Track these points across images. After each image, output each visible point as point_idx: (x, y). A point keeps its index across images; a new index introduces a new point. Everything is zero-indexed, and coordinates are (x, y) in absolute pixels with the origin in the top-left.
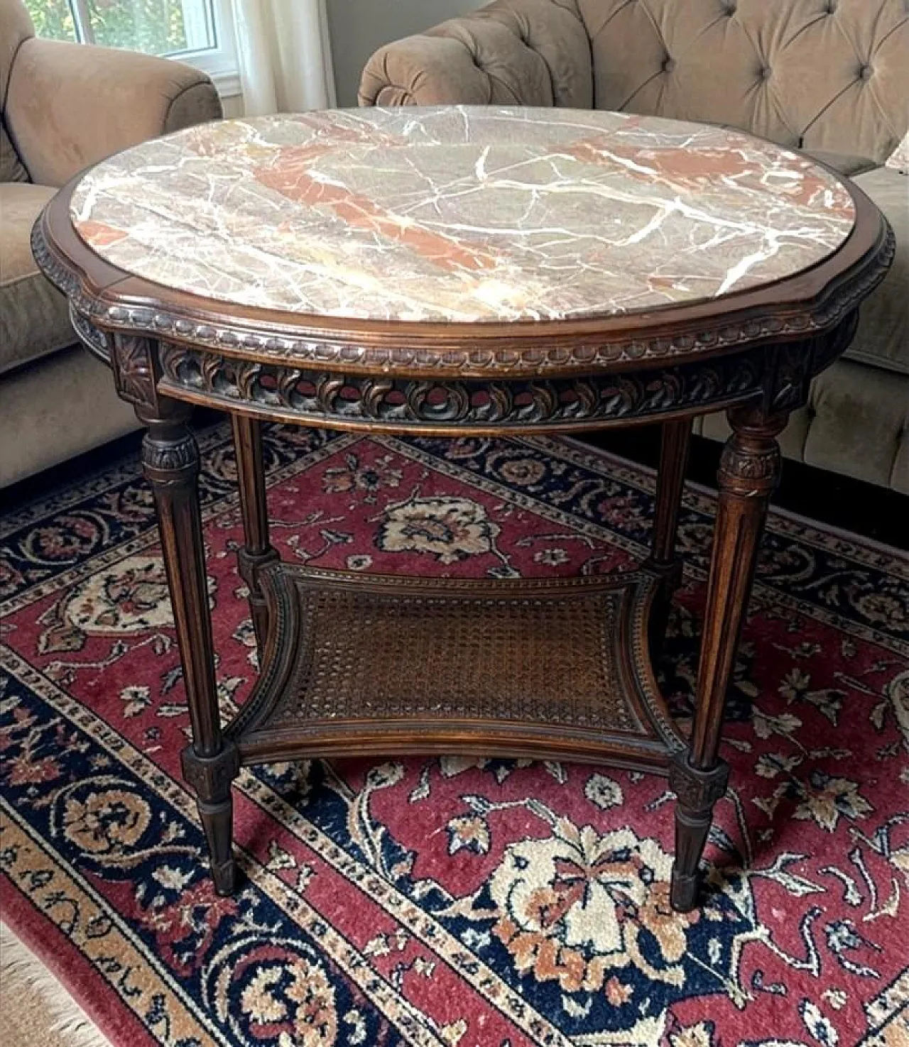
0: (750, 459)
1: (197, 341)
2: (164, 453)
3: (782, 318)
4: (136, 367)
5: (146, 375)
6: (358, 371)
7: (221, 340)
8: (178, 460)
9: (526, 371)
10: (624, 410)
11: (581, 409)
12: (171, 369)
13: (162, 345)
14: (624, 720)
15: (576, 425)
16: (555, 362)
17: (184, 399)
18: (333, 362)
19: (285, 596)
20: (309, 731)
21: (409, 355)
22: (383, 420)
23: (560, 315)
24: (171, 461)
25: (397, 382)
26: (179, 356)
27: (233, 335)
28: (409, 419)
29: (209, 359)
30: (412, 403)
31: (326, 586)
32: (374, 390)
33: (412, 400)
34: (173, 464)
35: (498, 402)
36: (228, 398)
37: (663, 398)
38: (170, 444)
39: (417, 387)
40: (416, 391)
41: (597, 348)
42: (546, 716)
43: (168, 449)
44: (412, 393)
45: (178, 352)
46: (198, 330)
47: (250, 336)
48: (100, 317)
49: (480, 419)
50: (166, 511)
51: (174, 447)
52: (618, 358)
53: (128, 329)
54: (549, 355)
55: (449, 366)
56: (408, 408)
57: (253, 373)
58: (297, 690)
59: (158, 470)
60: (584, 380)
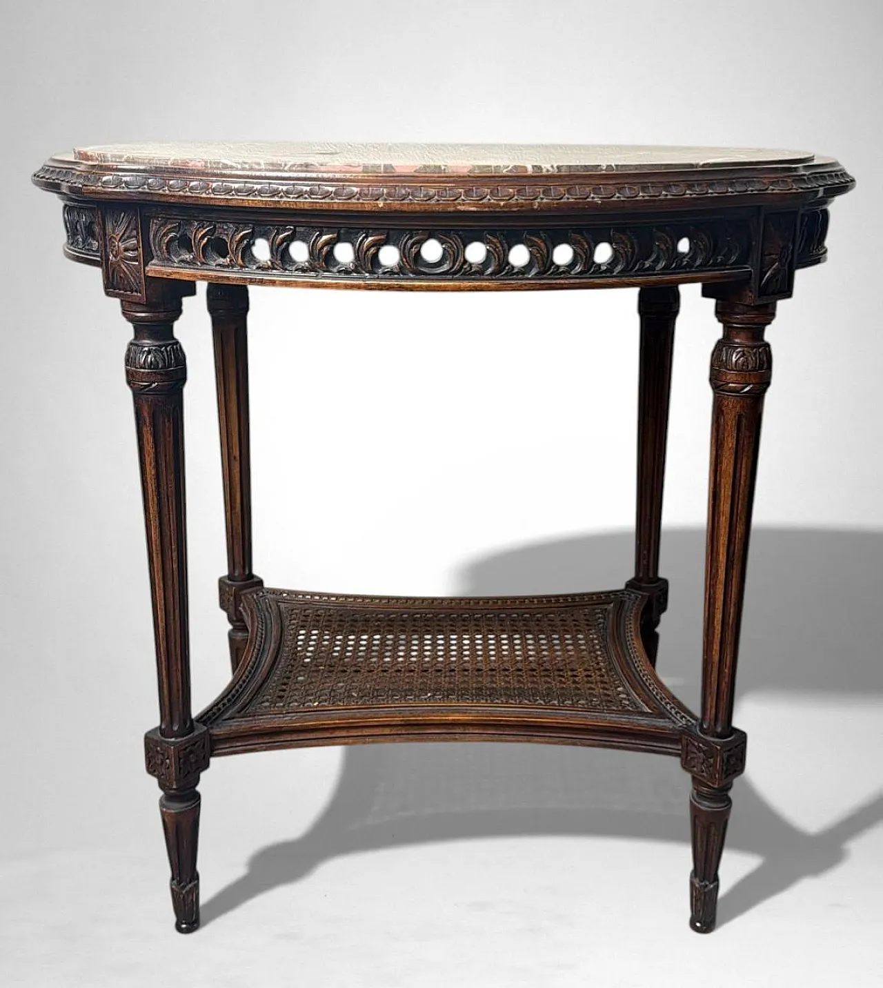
0: (743, 351)
1: (188, 194)
2: (149, 352)
3: (765, 181)
4: (127, 250)
5: (134, 259)
6: (354, 208)
7: (214, 190)
8: (164, 360)
9: (522, 205)
10: (619, 268)
11: (577, 265)
12: (161, 248)
13: (153, 222)
14: (627, 703)
15: (572, 281)
16: (551, 198)
17: (173, 277)
18: (327, 200)
19: (267, 613)
20: (289, 718)
21: (404, 192)
22: (376, 276)
23: (552, 167)
24: (156, 360)
25: (391, 232)
26: (170, 231)
27: (226, 186)
28: (403, 274)
29: (200, 227)
30: (407, 255)
31: (310, 605)
32: (368, 241)
33: (406, 251)
34: (158, 363)
35: (493, 252)
36: (218, 268)
37: (657, 261)
38: (157, 344)
39: (411, 238)
40: (410, 242)
41: (591, 188)
42: (544, 701)
43: (154, 348)
44: (406, 242)
45: (169, 226)
46: (191, 185)
47: (243, 185)
48: (92, 186)
49: (476, 272)
50: (148, 421)
51: (160, 346)
52: (612, 197)
53: (120, 192)
54: (544, 192)
55: (444, 200)
56: (403, 261)
57: (245, 234)
58: (277, 686)
59: (142, 370)
60: (579, 231)
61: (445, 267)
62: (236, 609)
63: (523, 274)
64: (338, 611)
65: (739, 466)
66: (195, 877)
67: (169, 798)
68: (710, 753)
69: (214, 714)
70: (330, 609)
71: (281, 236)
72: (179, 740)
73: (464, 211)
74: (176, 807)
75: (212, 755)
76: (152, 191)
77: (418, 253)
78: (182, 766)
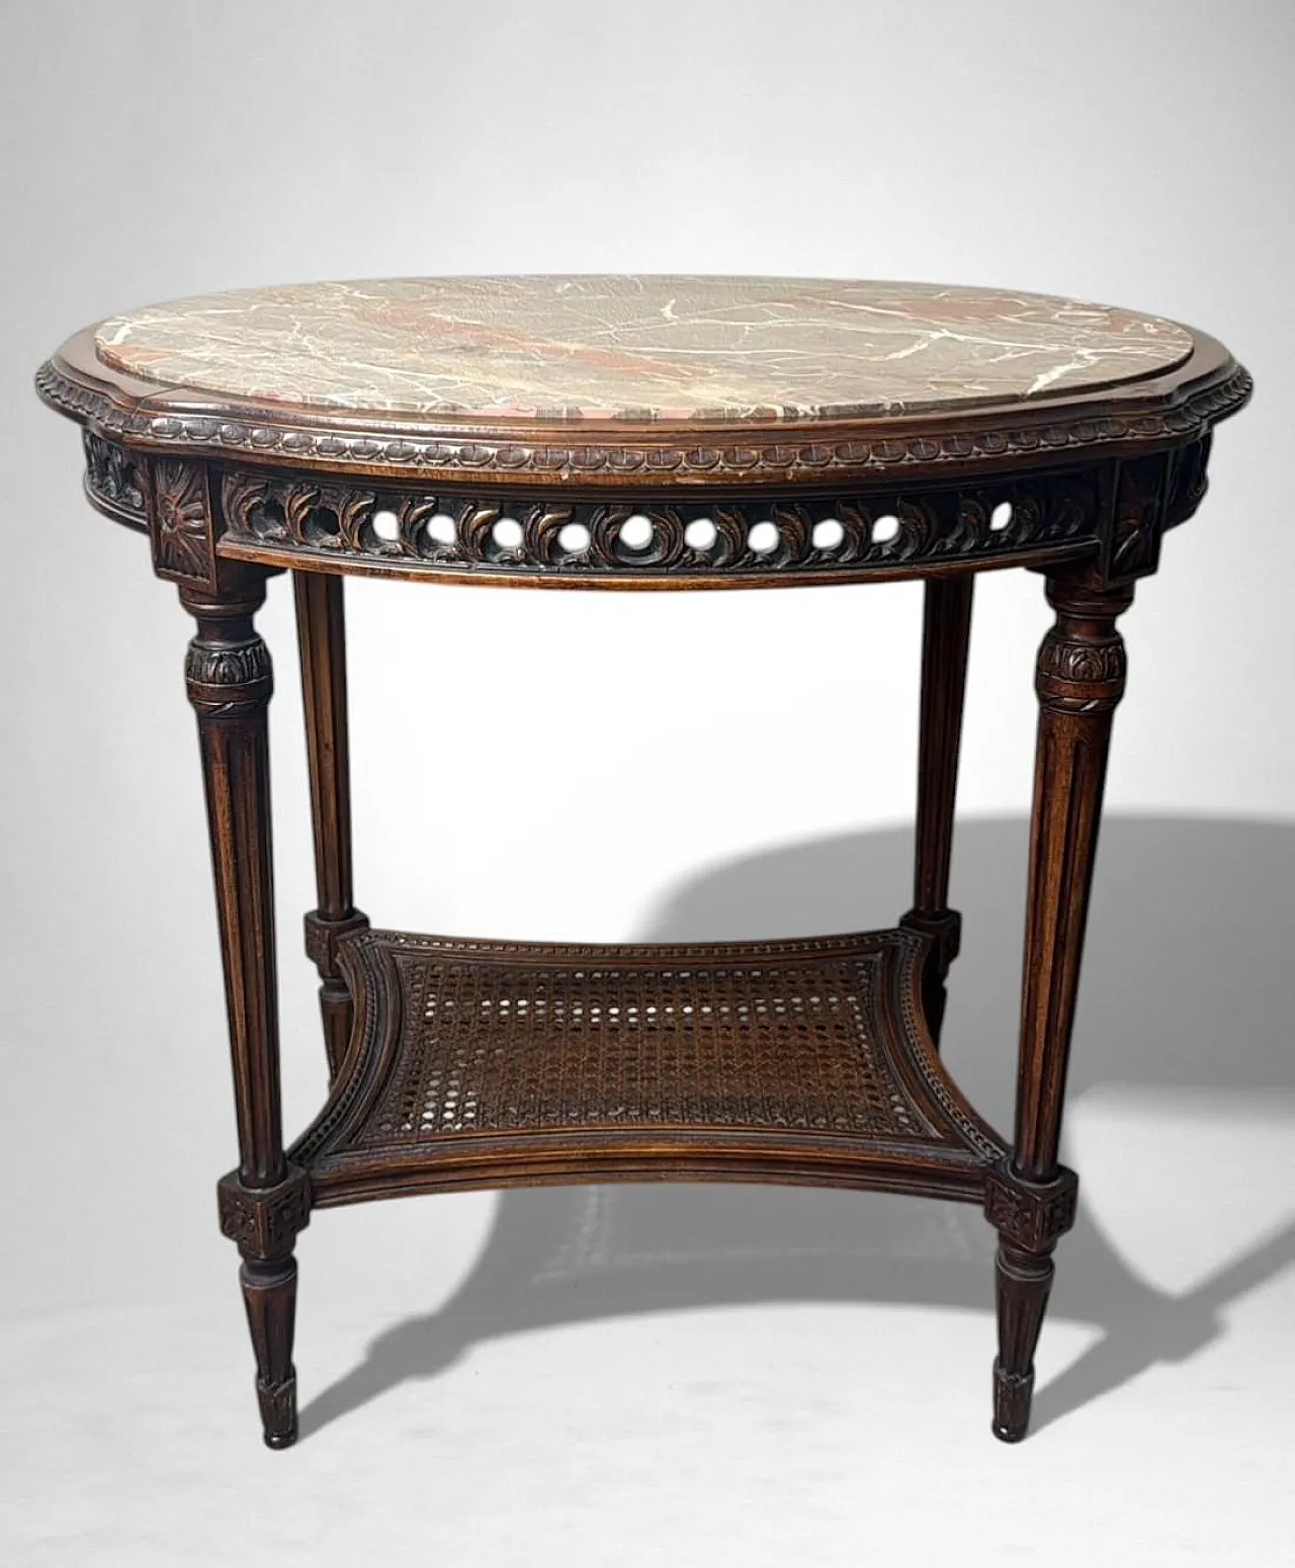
0: (1086, 652)
1: (283, 453)
2: (221, 659)
3: (1124, 420)
4: (187, 518)
5: (200, 531)
6: (525, 480)
7: (320, 449)
8: (242, 670)
9: (770, 476)
10: (908, 552)
11: (847, 549)
12: (239, 518)
13: (227, 480)
14: (906, 1121)
15: (841, 573)
16: (811, 463)
17: (258, 560)
18: (487, 469)
19: (378, 973)
20: (421, 1150)
21: (598, 456)
22: (556, 568)
23: (813, 409)
24: (231, 672)
25: (577, 508)
26: (253, 495)
27: (337, 441)
28: (595, 566)
29: (297, 493)
30: (601, 539)
31: (441, 959)
32: (544, 520)
33: (600, 534)
34: (234, 676)
35: (728, 535)
36: (323, 551)
37: (962, 539)
38: (231, 646)
39: (607, 515)
40: (606, 521)
41: (870, 446)
42: (787, 1119)
43: (227, 653)
44: (600, 523)
45: (251, 489)
46: (285, 439)
47: (362, 440)
48: (137, 433)
49: (698, 564)
50: (219, 755)
51: (237, 650)
52: (900, 460)
53: (179, 445)
54: (801, 454)
55: (657, 469)
56: (595, 549)
57: (363, 506)
58: (400, 1095)
59: (211, 685)
60: (850, 502)
61: (656, 557)
62: (331, 960)
63: (769, 563)
64: (481, 967)
65: (1075, 813)
66: (290, 1373)
67: (252, 1268)
68: (1027, 1204)
69: (313, 1144)
70: (469, 965)
71: (418, 511)
72: (268, 1191)
73: (687, 485)
74: (263, 1283)
75: (314, 1206)
76: (228, 446)
77: (617, 538)
78: (272, 1227)
